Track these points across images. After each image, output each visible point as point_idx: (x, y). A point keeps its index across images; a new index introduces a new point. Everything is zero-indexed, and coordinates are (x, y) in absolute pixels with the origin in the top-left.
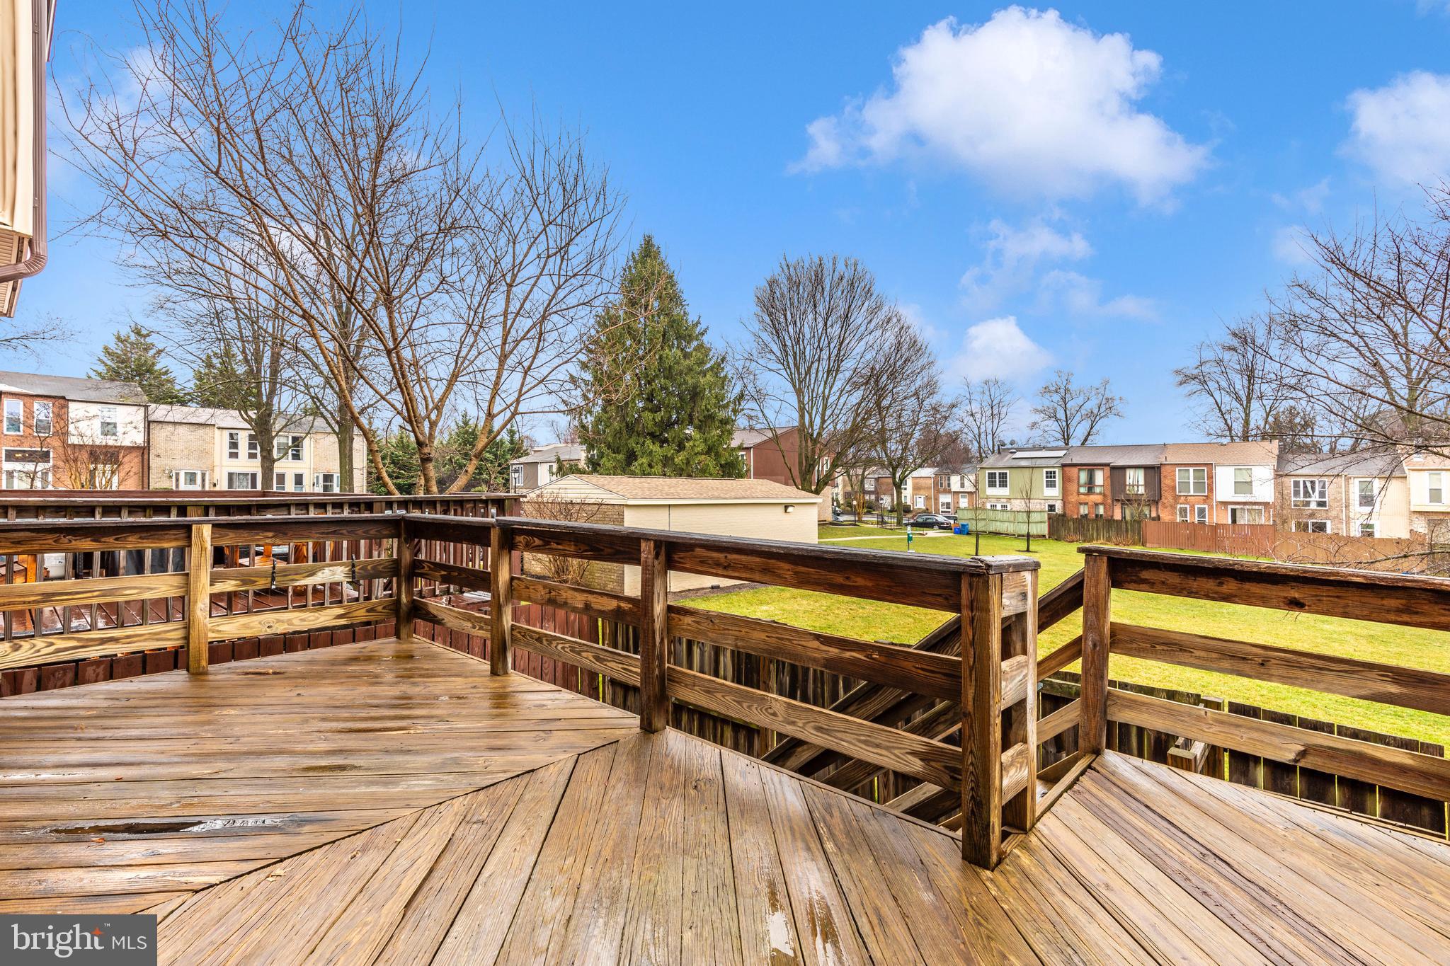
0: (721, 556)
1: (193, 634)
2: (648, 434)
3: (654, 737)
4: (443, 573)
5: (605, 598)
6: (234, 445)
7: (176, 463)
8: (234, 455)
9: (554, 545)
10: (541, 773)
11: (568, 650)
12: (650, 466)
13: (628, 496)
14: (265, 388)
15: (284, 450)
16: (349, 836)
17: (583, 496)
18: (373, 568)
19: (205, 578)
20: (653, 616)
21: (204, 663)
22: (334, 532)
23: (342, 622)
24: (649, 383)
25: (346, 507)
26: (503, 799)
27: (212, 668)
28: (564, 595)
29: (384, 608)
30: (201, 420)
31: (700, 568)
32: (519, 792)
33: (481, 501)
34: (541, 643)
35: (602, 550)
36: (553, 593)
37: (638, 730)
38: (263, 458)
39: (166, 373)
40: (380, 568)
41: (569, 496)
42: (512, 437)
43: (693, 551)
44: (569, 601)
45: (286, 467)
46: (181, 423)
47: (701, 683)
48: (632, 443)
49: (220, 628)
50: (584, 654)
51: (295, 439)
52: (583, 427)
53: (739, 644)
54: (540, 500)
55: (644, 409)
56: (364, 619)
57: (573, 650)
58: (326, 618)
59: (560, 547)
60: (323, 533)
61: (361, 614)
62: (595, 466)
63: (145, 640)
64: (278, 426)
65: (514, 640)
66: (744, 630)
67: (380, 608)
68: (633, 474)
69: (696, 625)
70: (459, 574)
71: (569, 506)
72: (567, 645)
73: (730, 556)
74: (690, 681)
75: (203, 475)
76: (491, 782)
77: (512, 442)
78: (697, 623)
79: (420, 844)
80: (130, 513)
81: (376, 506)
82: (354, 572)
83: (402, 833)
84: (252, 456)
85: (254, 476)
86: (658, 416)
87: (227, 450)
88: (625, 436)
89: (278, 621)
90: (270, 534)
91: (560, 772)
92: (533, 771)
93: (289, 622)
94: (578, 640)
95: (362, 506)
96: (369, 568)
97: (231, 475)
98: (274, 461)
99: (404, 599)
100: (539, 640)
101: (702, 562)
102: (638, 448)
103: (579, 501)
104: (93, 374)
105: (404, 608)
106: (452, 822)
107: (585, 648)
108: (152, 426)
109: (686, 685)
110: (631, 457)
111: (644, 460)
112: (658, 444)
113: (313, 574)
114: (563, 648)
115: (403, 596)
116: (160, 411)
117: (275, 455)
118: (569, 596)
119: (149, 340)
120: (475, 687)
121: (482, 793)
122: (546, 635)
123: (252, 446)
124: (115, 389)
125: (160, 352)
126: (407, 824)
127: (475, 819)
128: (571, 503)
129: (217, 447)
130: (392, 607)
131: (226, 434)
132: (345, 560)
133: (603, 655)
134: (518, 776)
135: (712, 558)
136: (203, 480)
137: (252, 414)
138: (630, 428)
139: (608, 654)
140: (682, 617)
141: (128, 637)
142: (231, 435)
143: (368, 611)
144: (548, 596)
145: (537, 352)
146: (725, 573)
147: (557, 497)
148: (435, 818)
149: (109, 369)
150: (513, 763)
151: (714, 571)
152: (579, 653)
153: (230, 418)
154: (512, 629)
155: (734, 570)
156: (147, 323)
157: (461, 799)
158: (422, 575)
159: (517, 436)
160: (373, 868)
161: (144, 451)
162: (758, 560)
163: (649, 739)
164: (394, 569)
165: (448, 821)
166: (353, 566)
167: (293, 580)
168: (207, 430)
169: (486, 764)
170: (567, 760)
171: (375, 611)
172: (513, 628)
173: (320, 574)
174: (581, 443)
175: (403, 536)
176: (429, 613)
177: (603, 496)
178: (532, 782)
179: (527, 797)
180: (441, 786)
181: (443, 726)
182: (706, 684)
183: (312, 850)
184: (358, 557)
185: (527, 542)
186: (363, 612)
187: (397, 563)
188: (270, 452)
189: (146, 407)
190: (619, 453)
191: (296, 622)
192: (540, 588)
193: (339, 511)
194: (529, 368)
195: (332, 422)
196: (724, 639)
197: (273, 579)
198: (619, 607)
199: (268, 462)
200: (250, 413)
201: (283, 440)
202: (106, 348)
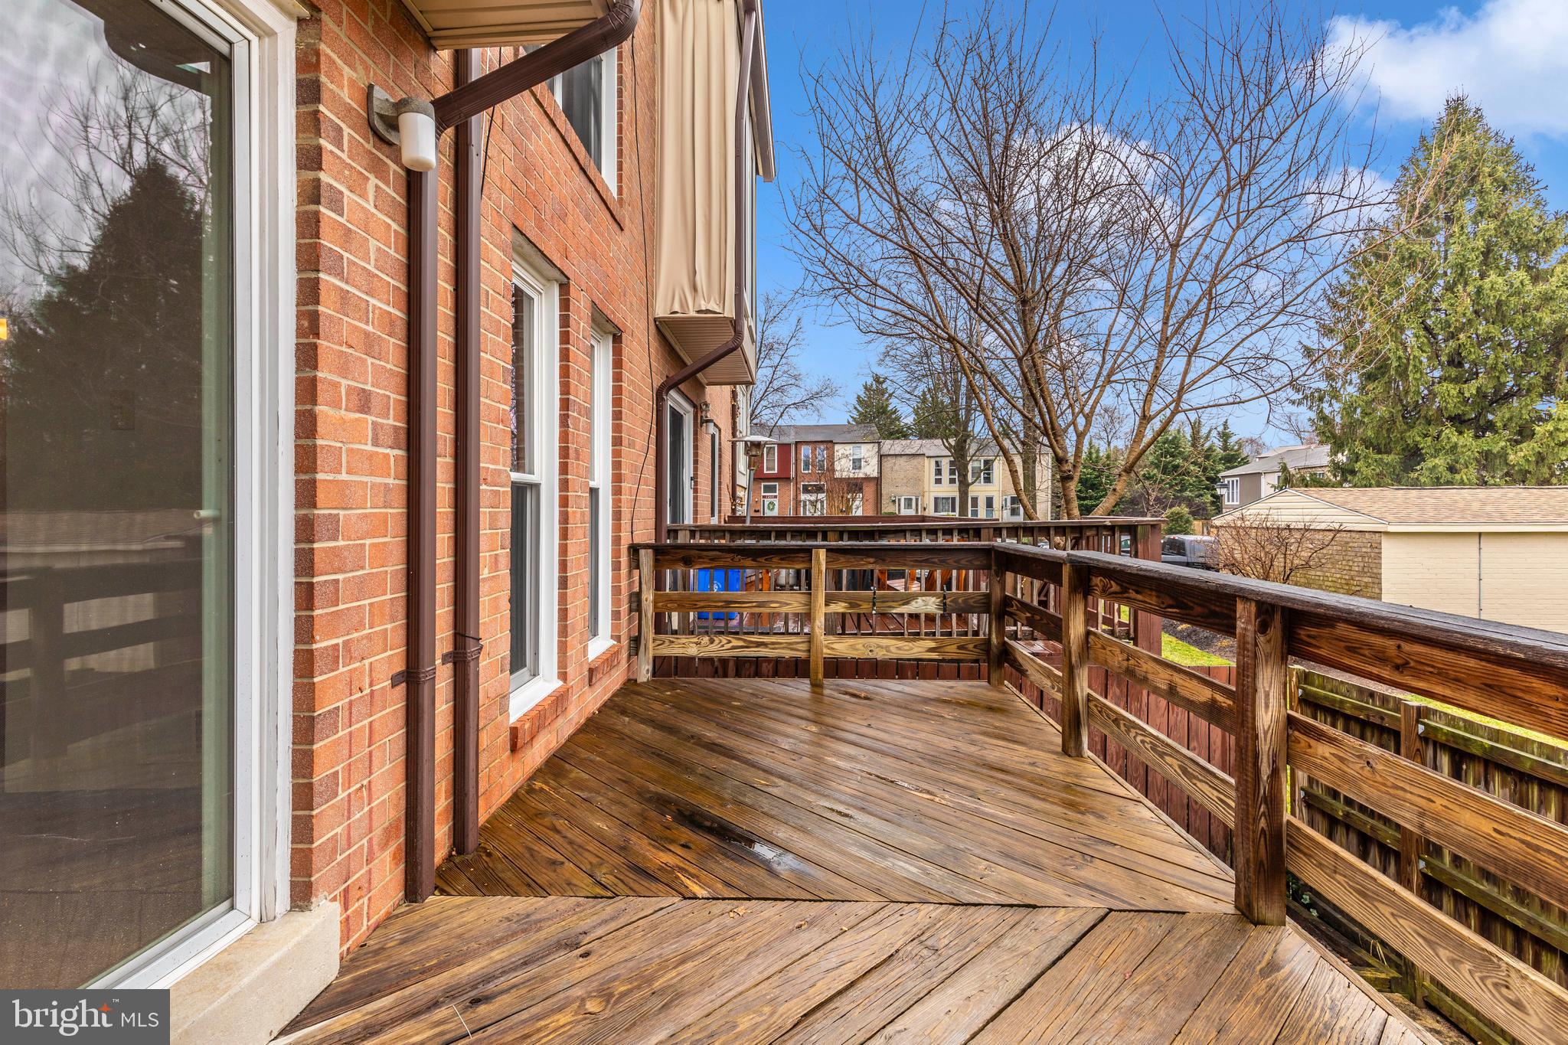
0: (1390, 644)
1: (813, 649)
2: (1451, 419)
3: (1253, 931)
4: (1028, 615)
5: (1195, 682)
6: (939, 472)
7: (898, 490)
8: (938, 481)
9: (1132, 594)
10: (1043, 917)
11: (1148, 746)
12: (1452, 469)
13: (1390, 518)
14: (962, 413)
15: (976, 474)
16: (810, 901)
17: (1307, 518)
18: (965, 601)
19: (821, 599)
20: (1254, 728)
21: (820, 676)
22: (926, 561)
23: (934, 656)
24: (1453, 336)
25: (955, 533)
26: (977, 929)
27: (827, 682)
28: (1145, 667)
29: (975, 647)
30: (913, 451)
31: (1347, 661)
32: (1000, 930)
33: (1106, 527)
34: (1118, 726)
35: (1192, 608)
36: (1132, 662)
37: (1230, 909)
38: (960, 482)
39: (895, 412)
40: (971, 602)
41: (1284, 518)
42: (1225, 441)
43: (1333, 626)
44: (1150, 676)
45: (979, 490)
46: (901, 455)
47: (1348, 872)
48: (1414, 436)
49: (834, 646)
50: (1168, 759)
51: (986, 462)
52: (1323, 418)
53: (1429, 825)
54: (1239, 523)
55: (1442, 379)
56: (955, 656)
57: (1154, 748)
58: (918, 649)
59: (1139, 597)
60: (916, 561)
61: (952, 651)
62: (1346, 474)
63: (783, 648)
64: (972, 451)
65: (1090, 714)
66: (1439, 801)
67: (971, 647)
68: (1416, 484)
69: (1337, 763)
70: (1041, 619)
71: (1285, 534)
72: (1147, 740)
73: (1407, 647)
74: (1329, 861)
75: (917, 500)
76: (975, 900)
77: (1225, 448)
78: (1342, 760)
79: (860, 945)
80: (793, 537)
81: (984, 533)
82: (945, 604)
83: (853, 920)
84: (952, 481)
85: (953, 499)
86: (1470, 389)
87: (933, 477)
88: (1400, 424)
89: (879, 646)
90: (872, 560)
91: (1070, 925)
92: (1034, 907)
93: (887, 649)
94: (1163, 737)
95: (971, 532)
96: (960, 600)
97: (936, 499)
98: (969, 485)
99: (994, 640)
100: (1116, 721)
101: (1352, 650)
102: (1426, 444)
103: (1301, 526)
104: (851, 420)
105: (994, 650)
106: (906, 933)
107: (1169, 751)
108: (884, 460)
109: (1320, 865)
110: (1414, 456)
111: (1441, 462)
112: (1469, 434)
113: (907, 603)
114: (1143, 742)
115: (994, 636)
116: (888, 446)
117: (970, 479)
118: (1150, 670)
119: (884, 386)
120: (1033, 764)
121: (958, 909)
122: (1124, 718)
123: (952, 472)
124: (859, 433)
125: (891, 395)
126: (863, 913)
127: (929, 943)
128: (1288, 528)
129: (926, 474)
130: (983, 647)
131: (933, 461)
132: (938, 591)
133: (1192, 769)
134: (1012, 906)
135: (1370, 646)
136: (917, 505)
137: (952, 441)
138: (1411, 413)
139: (1198, 769)
140: (1313, 742)
141: (773, 643)
142: (937, 462)
143: (959, 648)
144: (1125, 664)
145: (1206, 324)
146: (1398, 678)
147: (1266, 520)
148: (893, 919)
149: (861, 414)
150: (1017, 885)
151: (1375, 670)
152: (1162, 755)
153: (936, 447)
154: (1089, 700)
155: (1418, 675)
156: (881, 371)
157: (932, 907)
158: (1011, 615)
159: (1232, 440)
160: (805, 949)
161: (878, 481)
162: (1472, 663)
163: (1242, 931)
164: (984, 605)
165: (902, 931)
166: (945, 598)
167: (890, 607)
168: (920, 459)
169: (986, 872)
170: (1088, 910)
171: (966, 649)
172: (1089, 698)
173: (913, 603)
174: (1321, 443)
175: (994, 568)
176: (1015, 660)
177: (1341, 519)
178: (1023, 923)
179: (1007, 942)
180: (924, 880)
181: (971, 804)
182: (1359, 878)
183: (776, 899)
184: (950, 588)
185: (1104, 586)
186: (953, 648)
187: (988, 596)
188: (965, 476)
189: (879, 443)
190: (1388, 453)
191: (893, 649)
192: (1117, 651)
193: (948, 537)
194: (1195, 349)
195: (1017, 443)
196: (1396, 806)
197: (874, 605)
198: (1214, 701)
199: (964, 486)
200: (951, 440)
201: (976, 464)
202: (859, 397)
